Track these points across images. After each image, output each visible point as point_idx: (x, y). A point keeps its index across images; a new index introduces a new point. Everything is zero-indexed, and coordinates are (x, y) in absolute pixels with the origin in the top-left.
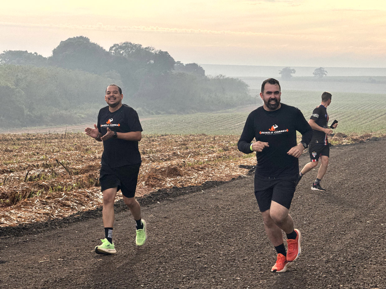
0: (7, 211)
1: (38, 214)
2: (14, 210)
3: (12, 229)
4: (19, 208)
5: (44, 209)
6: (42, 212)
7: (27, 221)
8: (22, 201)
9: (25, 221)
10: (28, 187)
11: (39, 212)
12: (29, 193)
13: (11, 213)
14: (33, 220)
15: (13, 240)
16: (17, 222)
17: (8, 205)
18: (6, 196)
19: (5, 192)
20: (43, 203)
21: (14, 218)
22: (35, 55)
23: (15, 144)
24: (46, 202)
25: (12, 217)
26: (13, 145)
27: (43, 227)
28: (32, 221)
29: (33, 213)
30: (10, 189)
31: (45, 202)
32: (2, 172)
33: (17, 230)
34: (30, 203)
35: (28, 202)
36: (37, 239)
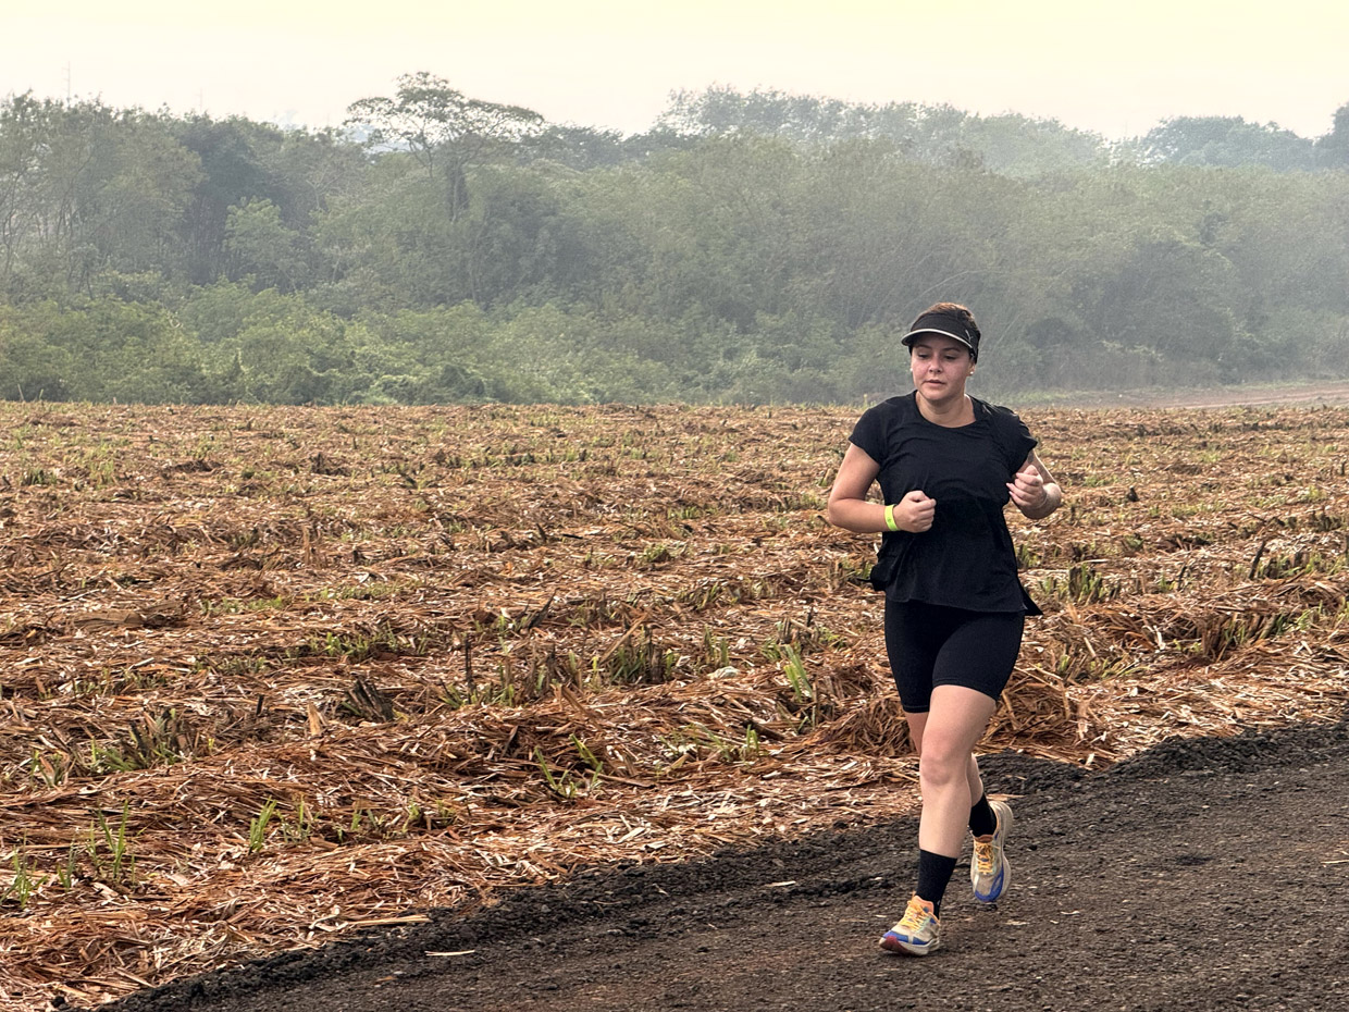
0: (1200, 683)
1: (1308, 693)
2: (1222, 678)
3: (1221, 746)
4: (1240, 673)
5: (1326, 677)
6: (1322, 687)
7: (1270, 719)
8: (1248, 647)
9: (1260, 717)
10: (1265, 599)
11: (1308, 688)
12: (1272, 619)
13: (1210, 689)
14: (1291, 714)
15: (1227, 784)
16: (1234, 722)
17: (1198, 661)
18: (1189, 627)
19: (1185, 615)
20: (1321, 657)
21: (1224, 708)
22: (1271, 130)
23: (1205, 444)
24: (1332, 652)
25: (1215, 704)
26: (1199, 449)
27: (1327, 742)
28: (1287, 717)
29: (1290, 691)
30: (1203, 605)
31: (1329, 652)
32: (1170, 546)
33: (1237, 748)
34: (1277, 654)
35: (1271, 651)
36: (1312, 783)
